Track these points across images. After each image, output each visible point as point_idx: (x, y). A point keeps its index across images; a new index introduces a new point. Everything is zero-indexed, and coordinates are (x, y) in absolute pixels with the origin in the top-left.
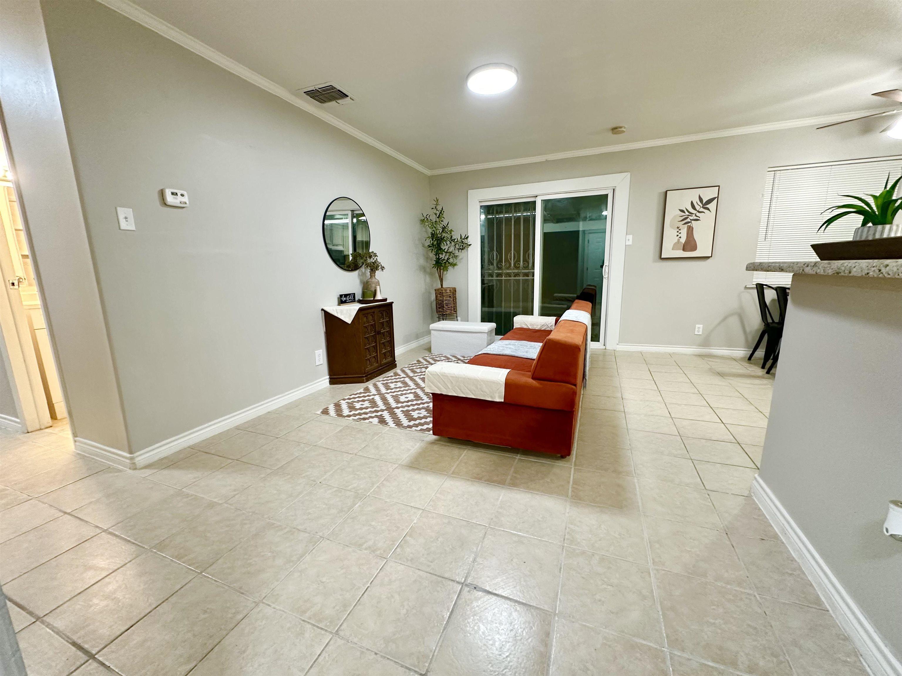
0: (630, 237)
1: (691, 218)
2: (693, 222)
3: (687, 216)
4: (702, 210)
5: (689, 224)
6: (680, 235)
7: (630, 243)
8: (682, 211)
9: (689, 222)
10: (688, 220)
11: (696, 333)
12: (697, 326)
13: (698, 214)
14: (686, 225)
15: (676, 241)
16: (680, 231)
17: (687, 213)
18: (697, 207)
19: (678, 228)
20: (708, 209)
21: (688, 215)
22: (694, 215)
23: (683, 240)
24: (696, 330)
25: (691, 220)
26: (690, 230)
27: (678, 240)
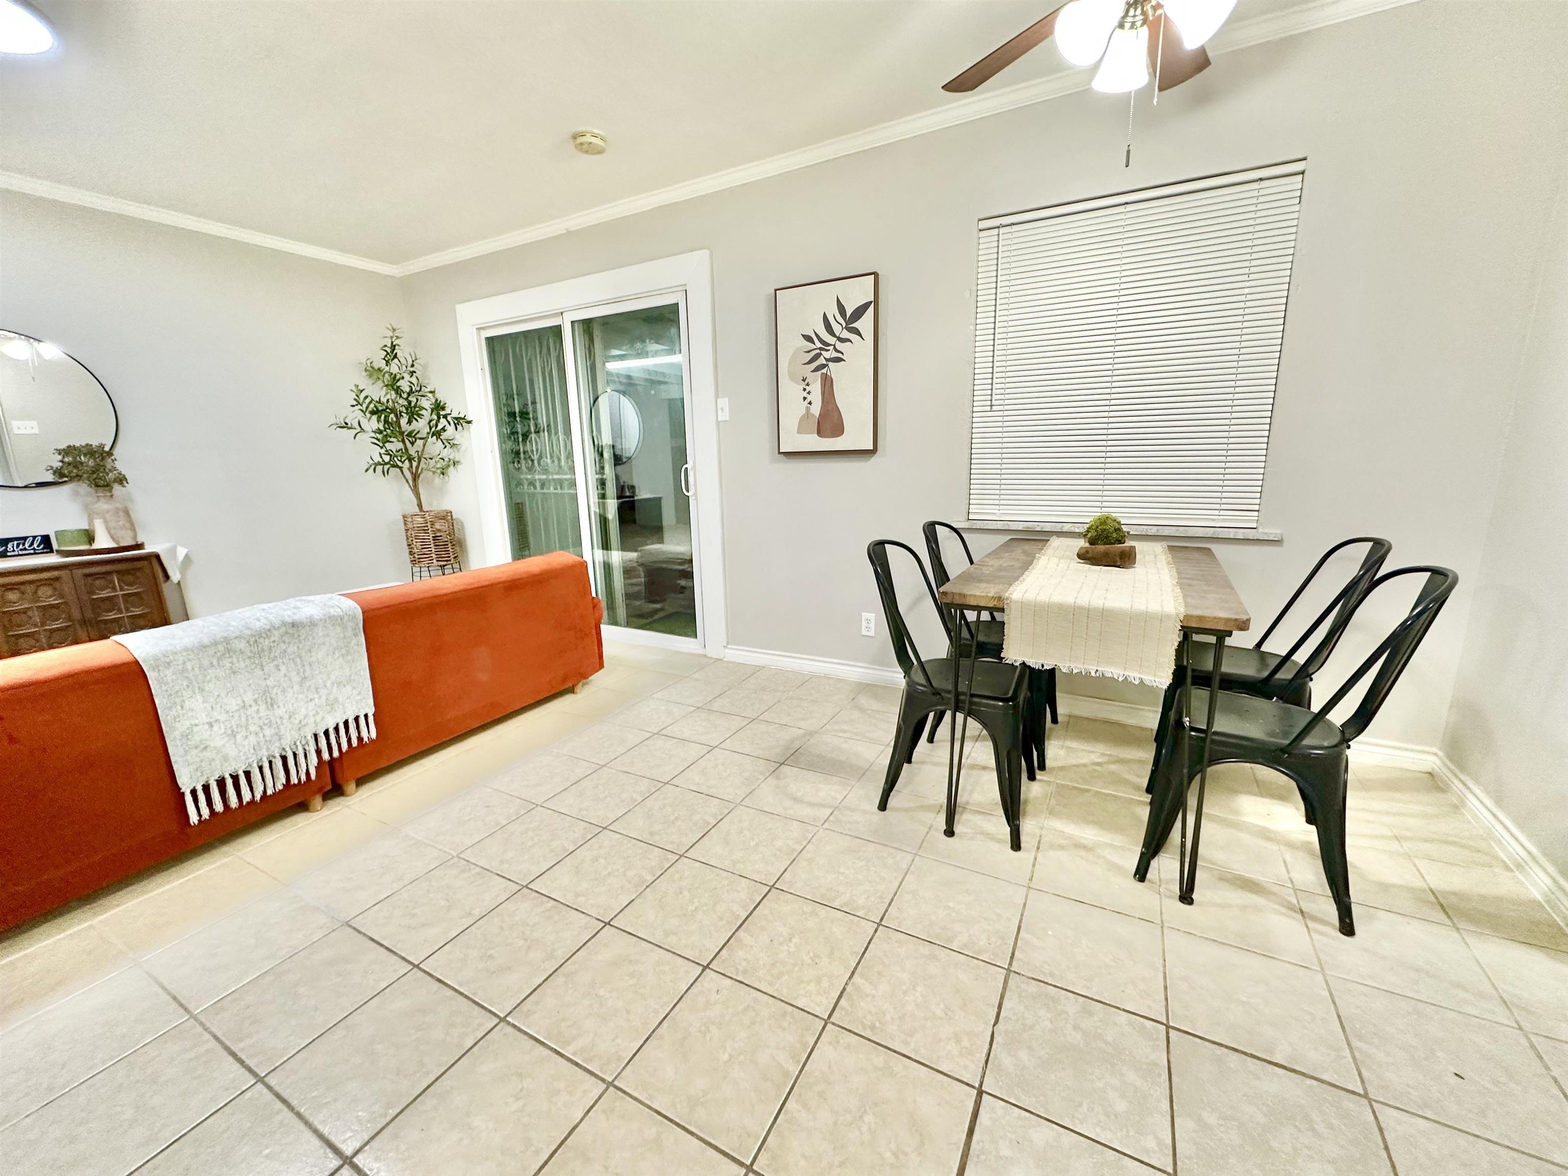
0: (724, 402)
1: (827, 355)
2: (830, 364)
3: (818, 351)
4: (846, 334)
5: (824, 371)
6: (809, 398)
7: (724, 416)
8: (808, 338)
9: (824, 366)
10: (821, 361)
11: (864, 632)
12: (865, 615)
13: (840, 346)
14: (820, 373)
15: (803, 412)
16: (808, 389)
17: (819, 345)
18: (837, 329)
19: (804, 380)
20: (857, 332)
21: (821, 349)
22: (831, 348)
23: (816, 409)
24: (864, 624)
25: (827, 360)
26: (827, 384)
27: (808, 409)
